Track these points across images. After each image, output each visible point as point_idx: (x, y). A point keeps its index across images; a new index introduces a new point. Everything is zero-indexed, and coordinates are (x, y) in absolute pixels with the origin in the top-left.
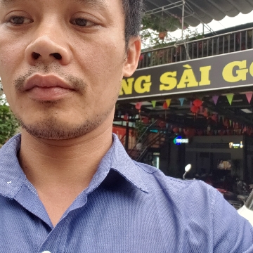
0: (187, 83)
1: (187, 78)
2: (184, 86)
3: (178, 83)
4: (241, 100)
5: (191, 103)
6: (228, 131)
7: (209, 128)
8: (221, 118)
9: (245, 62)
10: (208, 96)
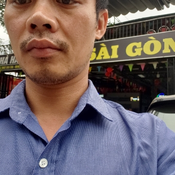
0: (103, 56)
1: (103, 53)
2: (101, 58)
3: (97, 56)
4: (138, 69)
5: (105, 70)
6: (129, 89)
7: (117, 88)
8: (125, 80)
9: (140, 43)
10: (116, 65)
